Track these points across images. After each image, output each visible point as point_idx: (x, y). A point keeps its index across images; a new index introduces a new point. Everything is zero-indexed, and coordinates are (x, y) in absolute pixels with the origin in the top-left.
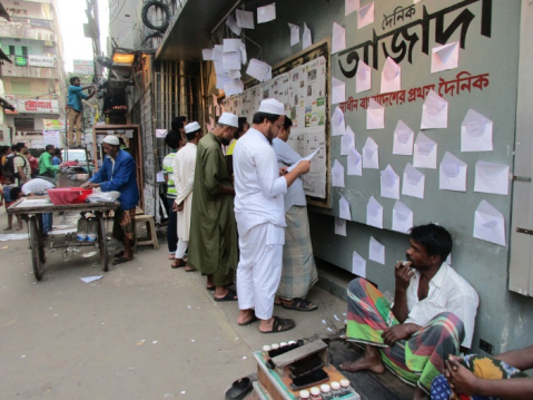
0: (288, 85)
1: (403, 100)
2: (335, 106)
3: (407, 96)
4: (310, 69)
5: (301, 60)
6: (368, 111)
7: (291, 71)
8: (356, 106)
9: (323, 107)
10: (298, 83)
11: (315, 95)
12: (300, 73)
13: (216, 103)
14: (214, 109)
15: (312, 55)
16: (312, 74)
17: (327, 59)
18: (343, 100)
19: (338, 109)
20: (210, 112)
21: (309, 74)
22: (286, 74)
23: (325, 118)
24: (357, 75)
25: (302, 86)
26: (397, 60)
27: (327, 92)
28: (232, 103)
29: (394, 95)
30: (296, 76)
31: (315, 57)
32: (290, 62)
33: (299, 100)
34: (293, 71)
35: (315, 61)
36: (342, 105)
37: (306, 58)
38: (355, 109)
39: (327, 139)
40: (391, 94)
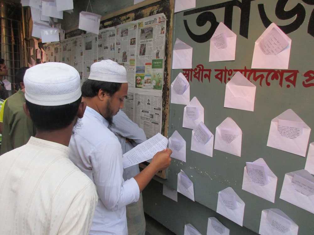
0: (115, 40)
1: (294, 83)
2: (177, 71)
3: (301, 78)
4: (144, 26)
5: (132, 15)
6: (229, 85)
7: (118, 26)
8: (208, 76)
9: (161, 71)
10: (128, 39)
11: (150, 56)
12: (130, 29)
13: (37, 47)
14: (35, 52)
15: (147, 11)
16: (147, 33)
17: (168, 17)
18: (189, 66)
19: (181, 76)
20: (32, 54)
21: (143, 31)
22: (113, 28)
23: (163, 83)
24: (212, 41)
25: (133, 42)
26: (287, 30)
27: (167, 54)
28: (53, 50)
29: (276, 74)
30: (125, 32)
31: (151, 14)
32: (119, 17)
33: (129, 58)
34: (121, 27)
35: (152, 18)
36: (186, 72)
37: (138, 13)
38: (206, 80)
39: (164, 106)
40: (270, 71)
